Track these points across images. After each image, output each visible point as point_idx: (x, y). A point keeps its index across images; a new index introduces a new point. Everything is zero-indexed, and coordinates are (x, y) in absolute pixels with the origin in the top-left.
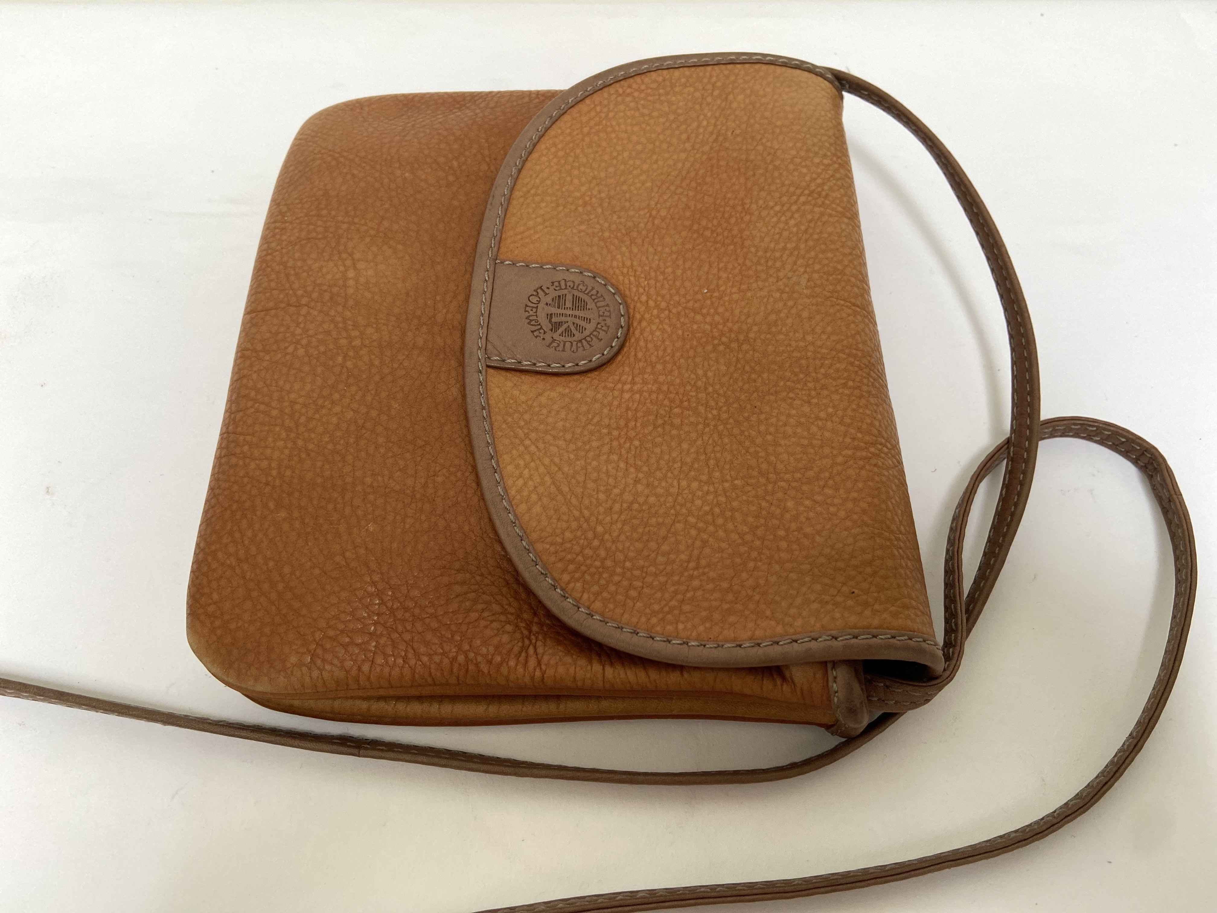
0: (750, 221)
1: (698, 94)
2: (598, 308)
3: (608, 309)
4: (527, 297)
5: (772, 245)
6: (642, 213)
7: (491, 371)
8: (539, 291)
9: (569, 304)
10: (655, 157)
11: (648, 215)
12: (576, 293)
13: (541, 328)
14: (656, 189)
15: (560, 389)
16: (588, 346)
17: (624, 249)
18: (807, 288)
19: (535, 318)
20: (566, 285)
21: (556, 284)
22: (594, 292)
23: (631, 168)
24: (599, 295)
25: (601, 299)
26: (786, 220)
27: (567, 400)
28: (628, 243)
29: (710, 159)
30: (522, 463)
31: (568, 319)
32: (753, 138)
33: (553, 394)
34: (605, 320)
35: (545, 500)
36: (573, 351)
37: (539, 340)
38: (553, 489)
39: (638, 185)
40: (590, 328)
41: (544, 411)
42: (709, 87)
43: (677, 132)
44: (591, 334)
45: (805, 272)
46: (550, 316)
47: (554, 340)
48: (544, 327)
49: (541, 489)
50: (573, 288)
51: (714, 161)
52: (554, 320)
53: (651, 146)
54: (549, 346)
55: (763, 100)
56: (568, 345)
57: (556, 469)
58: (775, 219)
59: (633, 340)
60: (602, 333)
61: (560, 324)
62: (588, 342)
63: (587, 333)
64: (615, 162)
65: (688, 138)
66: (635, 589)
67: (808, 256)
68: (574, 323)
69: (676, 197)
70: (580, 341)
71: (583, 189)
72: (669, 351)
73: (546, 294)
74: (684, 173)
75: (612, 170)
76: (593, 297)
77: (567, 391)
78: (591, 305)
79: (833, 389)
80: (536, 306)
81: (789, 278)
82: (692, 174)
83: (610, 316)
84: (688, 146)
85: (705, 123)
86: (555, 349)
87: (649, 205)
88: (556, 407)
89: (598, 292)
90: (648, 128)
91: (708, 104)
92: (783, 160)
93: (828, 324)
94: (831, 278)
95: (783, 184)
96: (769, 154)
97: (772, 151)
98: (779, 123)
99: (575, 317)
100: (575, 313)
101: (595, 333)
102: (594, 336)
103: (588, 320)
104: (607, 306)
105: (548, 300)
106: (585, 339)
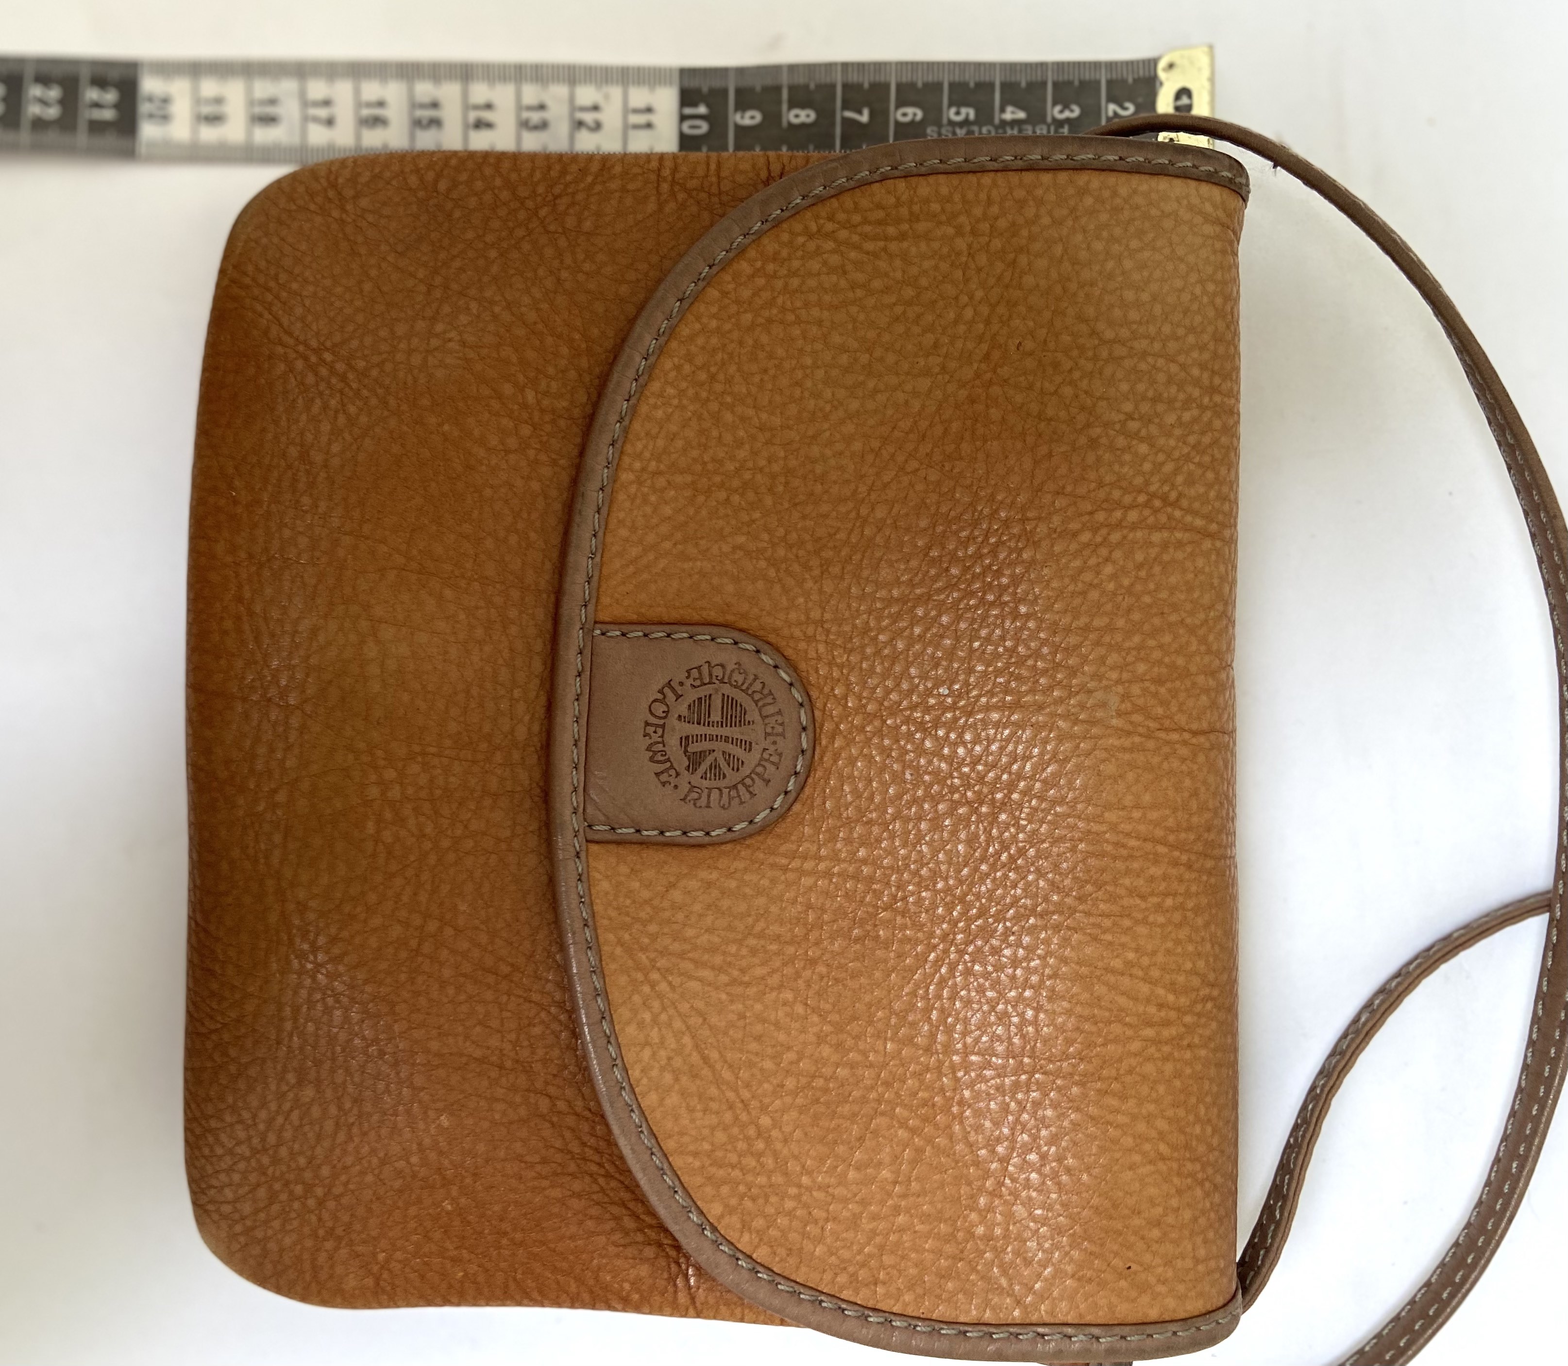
0: (1033, 561)
1: (961, 244)
2: (764, 718)
3: (780, 719)
4: (645, 705)
5: (1065, 620)
6: (843, 509)
7: (594, 848)
8: (667, 690)
9: (716, 717)
10: (871, 384)
11: (853, 515)
12: (727, 689)
13: (672, 767)
14: (870, 458)
15: (704, 874)
16: (748, 796)
17: (809, 584)
18: (1120, 714)
19: (660, 747)
20: (711, 675)
21: (695, 673)
22: (757, 686)
23: (828, 408)
24: (766, 692)
25: (769, 700)
27: (715, 893)
28: (817, 572)
29: (972, 401)
30: (647, 1016)
31: (714, 745)
32: (1056, 365)
33: (693, 884)
34: (775, 743)
35: (684, 1079)
36: (723, 807)
37: (669, 788)
38: (695, 1058)
39: (839, 447)
40: (751, 759)
41: (680, 916)
42: (985, 227)
43: (916, 330)
44: (753, 772)
45: (1119, 682)
46: (685, 741)
47: (692, 788)
48: (676, 765)
49: (678, 1062)
50: (722, 681)
51: (980, 407)
52: (693, 748)
53: (864, 358)
54: (684, 800)
55: (1086, 275)
56: (715, 795)
57: (700, 1020)
58: (1077, 563)
60: (771, 768)
61: (702, 755)
62: (747, 787)
63: (746, 771)
64: (797, 392)
65: (936, 345)
66: (816, 1222)
67: (1127, 644)
68: (724, 753)
69: (905, 480)
70: (735, 787)
71: (742, 454)
73: (679, 697)
74: (923, 424)
75: (793, 409)
76: (756, 697)
77: (715, 875)
78: (753, 714)
79: (1140, 916)
80: (661, 722)
81: (1090, 692)
82: (938, 430)
83: (782, 735)
84: (935, 362)
85: (969, 313)
86: (695, 804)
87: (855, 492)
88: (697, 907)
89: (763, 684)
90: (862, 317)
91: (979, 270)
92: (1107, 425)
93: (1146, 789)
94: (1162, 690)
95: (1101, 485)
96: (1083, 408)
97: (1089, 402)
98: (1109, 334)
99: (727, 739)
100: (726, 731)
101: (760, 770)
102: (757, 774)
103: (748, 747)
104: (779, 712)
105: (682, 708)
106: (742, 782)
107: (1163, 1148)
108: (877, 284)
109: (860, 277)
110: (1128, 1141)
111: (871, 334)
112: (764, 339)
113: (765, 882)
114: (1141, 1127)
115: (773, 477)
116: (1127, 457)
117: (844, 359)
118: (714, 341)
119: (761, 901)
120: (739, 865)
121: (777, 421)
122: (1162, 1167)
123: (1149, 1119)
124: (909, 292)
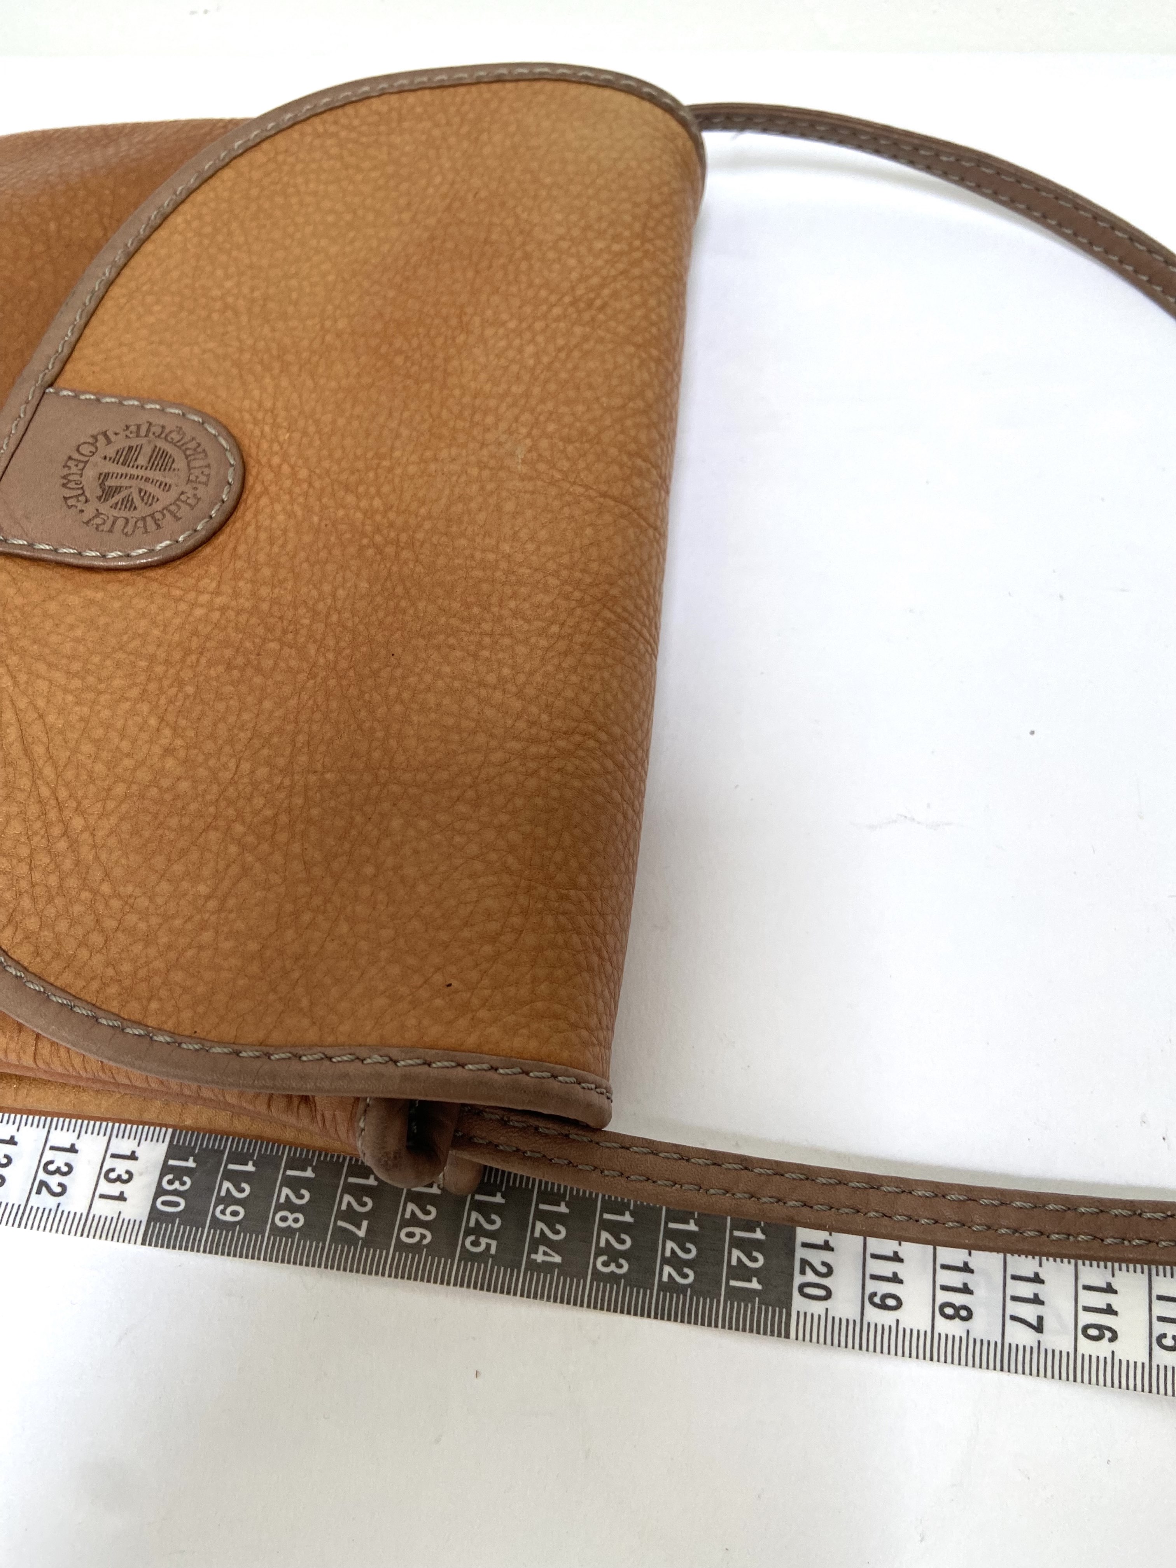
0: (465, 344)
1: (437, 133)
2: (190, 469)
3: (206, 471)
4: (75, 444)
5: (488, 387)
6: (309, 323)
8: (100, 437)
9: (142, 461)
10: (351, 234)
11: (318, 327)
12: (161, 444)
13: (83, 493)
14: (340, 286)
15: (89, 593)
16: (154, 527)
17: (267, 380)
18: (524, 461)
19: (76, 477)
20: (148, 432)
21: (132, 429)
23: (311, 252)
25: (202, 456)
26: (522, 345)
27: (95, 610)
28: (276, 371)
29: (433, 239)
31: (133, 483)
32: (503, 205)
33: (74, 600)
34: (195, 489)
36: (126, 534)
37: (74, 512)
39: (315, 279)
40: (166, 498)
41: (49, 624)
42: (456, 120)
43: (394, 194)
44: (166, 508)
45: (528, 435)
46: (104, 476)
47: (98, 514)
48: (88, 494)
50: (158, 436)
51: (438, 242)
52: (109, 483)
53: (349, 217)
54: (87, 523)
55: (533, 142)
56: (120, 523)
59: (238, 525)
60: (185, 509)
61: (118, 489)
62: (156, 520)
63: (158, 506)
64: (287, 242)
65: (409, 204)
67: (539, 408)
68: (140, 490)
69: (367, 299)
70: (144, 519)
72: (290, 547)
73: (110, 443)
74: (389, 260)
76: (188, 452)
77: (100, 595)
78: (180, 464)
79: (521, 637)
80: (86, 459)
81: (500, 444)
82: (401, 262)
83: (206, 483)
84: (406, 216)
85: (438, 179)
86: (97, 529)
87: (323, 310)
89: (199, 445)
90: (351, 188)
91: (449, 148)
92: (540, 243)
93: (543, 526)
94: (570, 448)
95: (530, 285)
96: (521, 232)
97: (528, 227)
98: (548, 180)
99: (147, 479)
100: (150, 474)
101: (172, 508)
102: (170, 511)
103: (166, 487)
104: (208, 466)
105: (111, 451)
106: (152, 516)
107: (511, 860)
108: (366, 165)
109: (352, 160)
110: (473, 849)
111: (357, 200)
112: (267, 205)
113: (153, 608)
114: (490, 835)
115: (253, 301)
116: (557, 267)
117: (331, 218)
118: (224, 206)
119: (143, 624)
120: (130, 591)
121: (265, 262)
122: (506, 879)
123: (501, 829)
124: (390, 169)
